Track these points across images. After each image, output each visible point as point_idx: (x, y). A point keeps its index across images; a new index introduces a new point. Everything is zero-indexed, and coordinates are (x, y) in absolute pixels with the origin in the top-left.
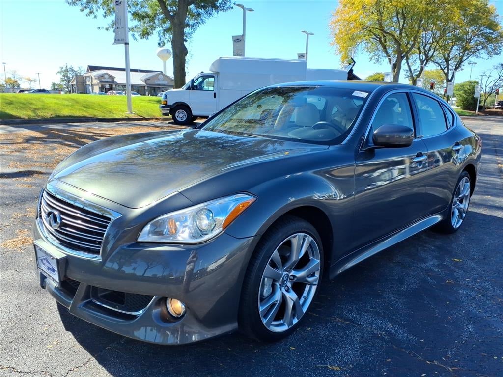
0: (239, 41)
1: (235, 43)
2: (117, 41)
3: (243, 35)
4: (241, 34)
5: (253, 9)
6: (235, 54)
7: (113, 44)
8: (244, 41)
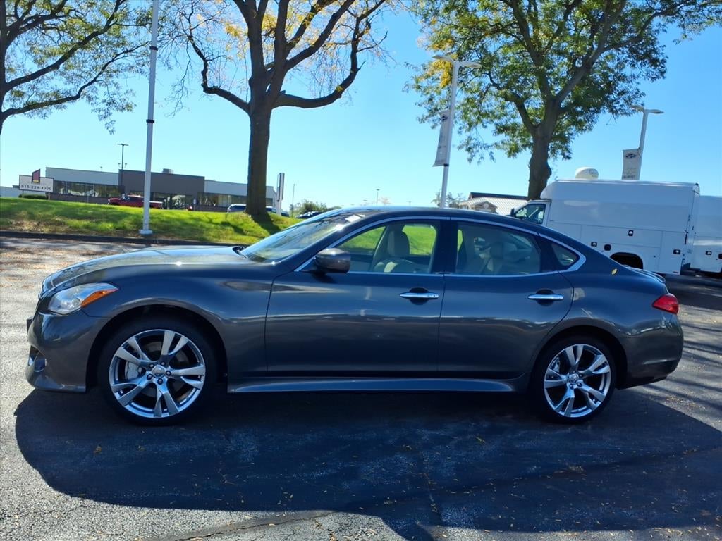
0: (632, 156)
1: (628, 160)
2: (438, 163)
3: (640, 149)
4: (636, 146)
5: (662, 110)
6: (626, 175)
7: (434, 166)
8: (641, 157)
